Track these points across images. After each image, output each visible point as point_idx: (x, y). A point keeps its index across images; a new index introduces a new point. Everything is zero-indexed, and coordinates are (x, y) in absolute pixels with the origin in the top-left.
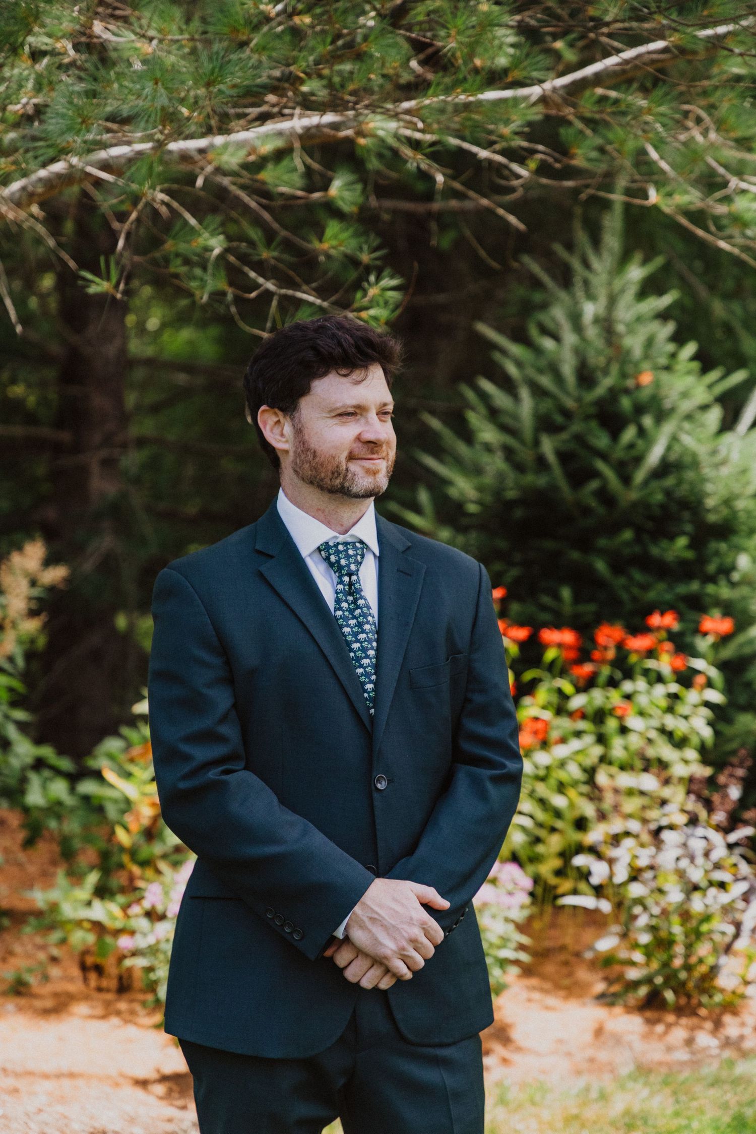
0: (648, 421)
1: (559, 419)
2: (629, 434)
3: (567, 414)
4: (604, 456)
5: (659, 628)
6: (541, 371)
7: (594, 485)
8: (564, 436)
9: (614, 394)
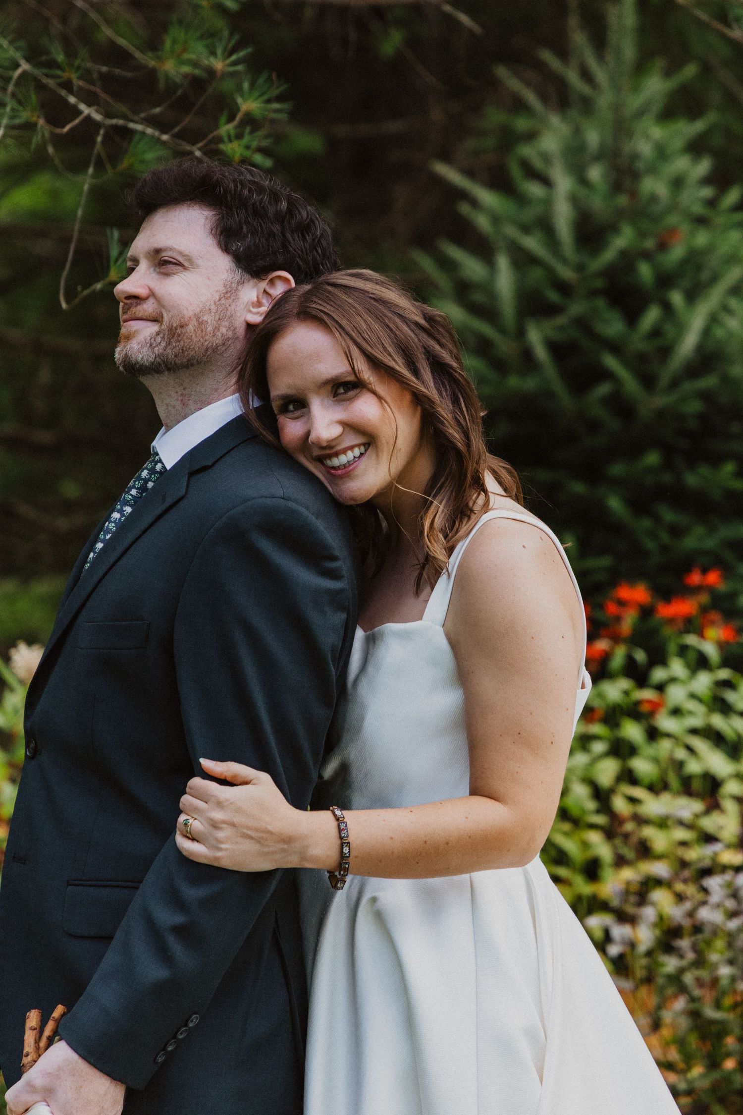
0: (677, 298)
1: (553, 296)
2: (652, 316)
3: (564, 288)
4: (616, 348)
5: (698, 589)
6: (526, 229)
7: (604, 389)
8: (561, 320)
9: (628, 259)
